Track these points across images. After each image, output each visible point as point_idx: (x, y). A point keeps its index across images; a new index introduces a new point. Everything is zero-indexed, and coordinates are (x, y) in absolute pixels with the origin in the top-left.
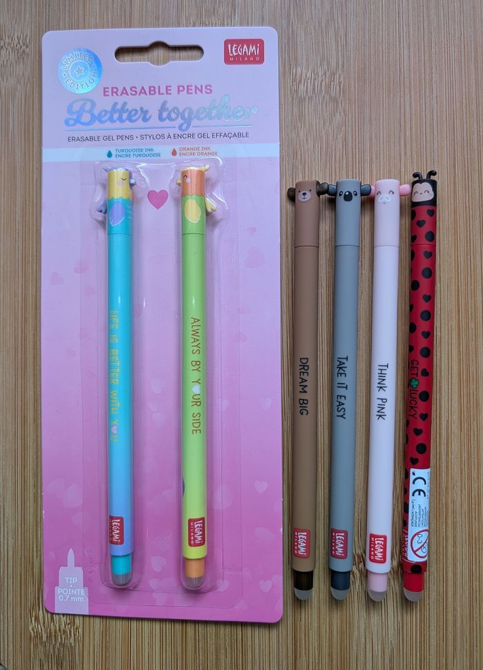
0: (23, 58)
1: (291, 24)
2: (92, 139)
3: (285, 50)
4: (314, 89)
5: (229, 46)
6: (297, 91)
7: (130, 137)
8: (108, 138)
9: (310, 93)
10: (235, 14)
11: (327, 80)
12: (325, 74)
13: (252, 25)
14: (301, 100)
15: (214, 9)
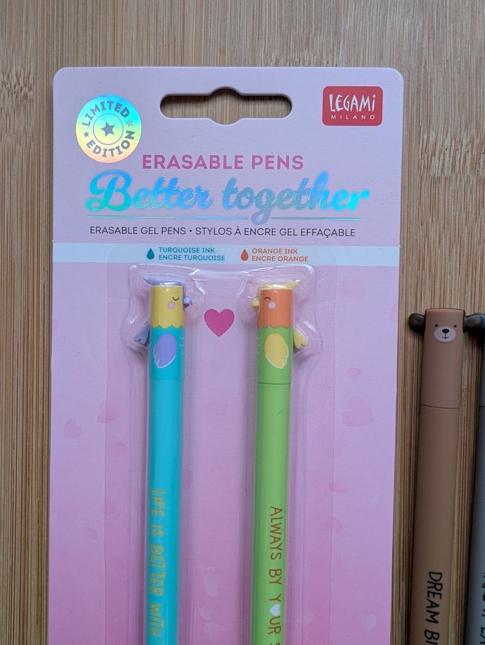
0: (25, 106)
1: (423, 64)
2: (125, 230)
3: (413, 103)
4: (454, 166)
5: (331, 96)
6: (428, 168)
7: (180, 231)
8: (149, 231)
9: (448, 172)
10: (339, 48)
11: (475, 152)
12: (472, 142)
13: (363, 65)
14: (435, 182)
15: (308, 39)
